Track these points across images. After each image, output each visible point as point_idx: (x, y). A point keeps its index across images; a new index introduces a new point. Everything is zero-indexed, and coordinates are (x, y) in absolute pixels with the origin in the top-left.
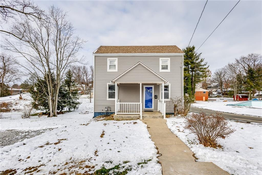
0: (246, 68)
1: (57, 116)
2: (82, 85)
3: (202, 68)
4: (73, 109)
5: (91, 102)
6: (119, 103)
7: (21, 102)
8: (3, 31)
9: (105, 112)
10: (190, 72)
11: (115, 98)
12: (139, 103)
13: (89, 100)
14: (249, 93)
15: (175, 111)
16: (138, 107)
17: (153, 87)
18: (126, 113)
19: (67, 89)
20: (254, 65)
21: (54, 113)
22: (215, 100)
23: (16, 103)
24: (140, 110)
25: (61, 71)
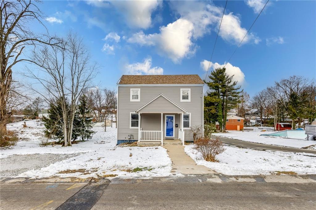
0: (287, 92)
1: (71, 146)
2: (95, 111)
3: (235, 93)
4: (86, 139)
5: (105, 131)
6: (141, 131)
7: (27, 131)
8: (26, 60)
9: (128, 139)
10: (221, 97)
11: (138, 126)
12: (160, 131)
13: (103, 129)
14: (292, 121)
15: (194, 139)
16: (159, 135)
17: (174, 116)
18: (148, 140)
19: (80, 116)
20: (298, 88)
21: (69, 142)
22: (253, 130)
23: (22, 132)
24: (161, 138)
25: (77, 97)
